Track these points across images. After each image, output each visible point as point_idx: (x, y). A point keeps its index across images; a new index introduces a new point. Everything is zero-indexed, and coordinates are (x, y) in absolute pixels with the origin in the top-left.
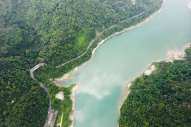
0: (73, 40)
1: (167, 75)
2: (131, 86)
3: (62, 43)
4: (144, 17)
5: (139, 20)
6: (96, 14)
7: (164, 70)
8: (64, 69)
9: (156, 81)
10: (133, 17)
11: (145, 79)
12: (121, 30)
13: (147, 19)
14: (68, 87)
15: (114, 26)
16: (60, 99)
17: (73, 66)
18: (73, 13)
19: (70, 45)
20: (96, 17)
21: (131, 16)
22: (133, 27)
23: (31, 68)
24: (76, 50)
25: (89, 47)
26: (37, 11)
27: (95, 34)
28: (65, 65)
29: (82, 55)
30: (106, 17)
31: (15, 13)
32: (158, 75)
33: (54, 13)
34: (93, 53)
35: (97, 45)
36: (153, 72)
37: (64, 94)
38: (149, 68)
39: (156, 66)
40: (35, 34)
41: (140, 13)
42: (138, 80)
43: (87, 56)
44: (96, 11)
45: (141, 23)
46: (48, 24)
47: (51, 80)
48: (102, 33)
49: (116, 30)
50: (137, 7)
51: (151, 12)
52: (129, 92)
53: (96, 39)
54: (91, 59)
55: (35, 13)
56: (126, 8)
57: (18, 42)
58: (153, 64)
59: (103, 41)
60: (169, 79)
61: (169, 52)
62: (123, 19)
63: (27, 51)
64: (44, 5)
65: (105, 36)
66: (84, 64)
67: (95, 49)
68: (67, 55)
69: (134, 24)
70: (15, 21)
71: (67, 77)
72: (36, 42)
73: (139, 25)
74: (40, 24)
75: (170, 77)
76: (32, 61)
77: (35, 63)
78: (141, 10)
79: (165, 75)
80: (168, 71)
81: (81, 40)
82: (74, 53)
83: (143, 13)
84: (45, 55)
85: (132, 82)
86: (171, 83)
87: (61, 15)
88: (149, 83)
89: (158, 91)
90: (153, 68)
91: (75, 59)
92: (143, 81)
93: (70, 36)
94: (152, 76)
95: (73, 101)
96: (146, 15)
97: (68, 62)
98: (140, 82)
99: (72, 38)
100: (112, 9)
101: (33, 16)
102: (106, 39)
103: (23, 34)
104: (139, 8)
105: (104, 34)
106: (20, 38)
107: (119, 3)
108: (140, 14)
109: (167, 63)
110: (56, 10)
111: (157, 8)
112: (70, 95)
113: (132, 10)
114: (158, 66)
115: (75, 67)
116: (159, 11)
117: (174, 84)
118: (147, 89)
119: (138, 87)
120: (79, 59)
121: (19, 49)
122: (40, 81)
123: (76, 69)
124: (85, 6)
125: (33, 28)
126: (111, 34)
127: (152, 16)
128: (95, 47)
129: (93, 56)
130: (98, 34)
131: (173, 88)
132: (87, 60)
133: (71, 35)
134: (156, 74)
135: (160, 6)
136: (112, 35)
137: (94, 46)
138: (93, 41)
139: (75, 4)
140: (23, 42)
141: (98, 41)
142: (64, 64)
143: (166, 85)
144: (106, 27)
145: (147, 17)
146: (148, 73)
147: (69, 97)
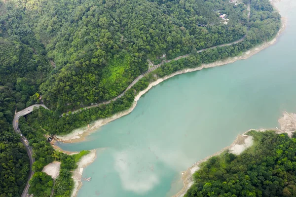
0: (100, 69)
1: (277, 160)
2: (198, 172)
3: (79, 71)
4: (243, 48)
5: (232, 51)
6: (151, 30)
7: (271, 147)
8: (75, 121)
9: (251, 169)
10: (221, 46)
11: (229, 162)
12: (196, 64)
13: (248, 53)
14: (74, 156)
15: (184, 57)
16: (50, 177)
17: (93, 117)
18: (111, 24)
19: (93, 78)
20: (152, 37)
21: (218, 43)
22: (219, 63)
23: (19, 110)
24: (104, 88)
25: (129, 87)
26: (55, 18)
27: (146, 66)
28: (78, 113)
29: (114, 100)
30: (169, 39)
31: (21, 18)
32: (257, 157)
33: (80, 22)
34: (137, 98)
35: (146, 86)
36: (248, 149)
37: (62, 167)
38: (241, 142)
39: (255, 139)
40: (44, 54)
41: (235, 40)
42: (213, 162)
43: (122, 103)
44: (153, 25)
45: (236, 58)
46: (68, 40)
47: (48, 136)
48: (159, 66)
49: (187, 64)
50: (230, 29)
51: (255, 42)
52: (190, 184)
53: (147, 75)
54: (130, 110)
55: (51, 21)
56: (209, 29)
57: (9, 63)
58: (250, 133)
59: (160, 80)
60: (280, 169)
61: (286, 116)
62: (202, 48)
63: (19, 80)
64: (70, 11)
65: (164, 72)
66: (115, 117)
67: (142, 93)
68: (85, 94)
69: (222, 58)
70: (17, 31)
71: (79, 135)
72: (40, 67)
73: (230, 61)
74: (55, 39)
75: (282, 164)
76: (24, 98)
77: (29, 102)
78: (236, 35)
79: (271, 159)
80: (279, 152)
81: (116, 72)
82: (98, 93)
83: (240, 41)
84: (46, 90)
85: (202, 165)
86: (283, 177)
87: (89, 27)
88: (235, 172)
89: (251, 190)
90: (249, 142)
91: (99, 105)
92: (224, 165)
93: (94, 61)
94: (245, 157)
95: (77, 184)
96: (246, 45)
97: (85, 109)
98: (218, 166)
99: (98, 66)
100: (182, 28)
101: (47, 26)
102: (166, 78)
103: (22, 52)
104: (233, 31)
105: (163, 68)
106: (15, 57)
107: (198, 20)
108: (235, 43)
109: (278, 136)
110: (84, 18)
111: (268, 36)
112: (74, 172)
113: (220, 33)
114: (260, 139)
115: (97, 119)
116: (272, 42)
117: (289, 180)
118: (229, 183)
119: (211, 176)
120: (108, 105)
121: (7, 74)
122: (25, 135)
123: (99, 123)
124: (134, 15)
125: (43, 46)
126: (176, 70)
127: (257, 49)
128: (142, 89)
129: (134, 105)
130: (152, 67)
131: (286, 189)
132: (122, 110)
133: (96, 60)
134: (253, 154)
135: (275, 34)
136: (177, 73)
137: (142, 86)
138: (141, 77)
139: (118, 11)
140: (19, 63)
141: (150, 79)
142: (76, 112)
143: (272, 180)
144: (169, 57)
145: (248, 48)
146: (237, 150)
147: (70, 175)
